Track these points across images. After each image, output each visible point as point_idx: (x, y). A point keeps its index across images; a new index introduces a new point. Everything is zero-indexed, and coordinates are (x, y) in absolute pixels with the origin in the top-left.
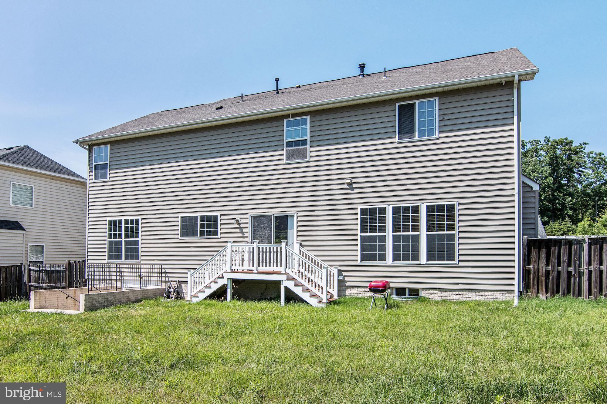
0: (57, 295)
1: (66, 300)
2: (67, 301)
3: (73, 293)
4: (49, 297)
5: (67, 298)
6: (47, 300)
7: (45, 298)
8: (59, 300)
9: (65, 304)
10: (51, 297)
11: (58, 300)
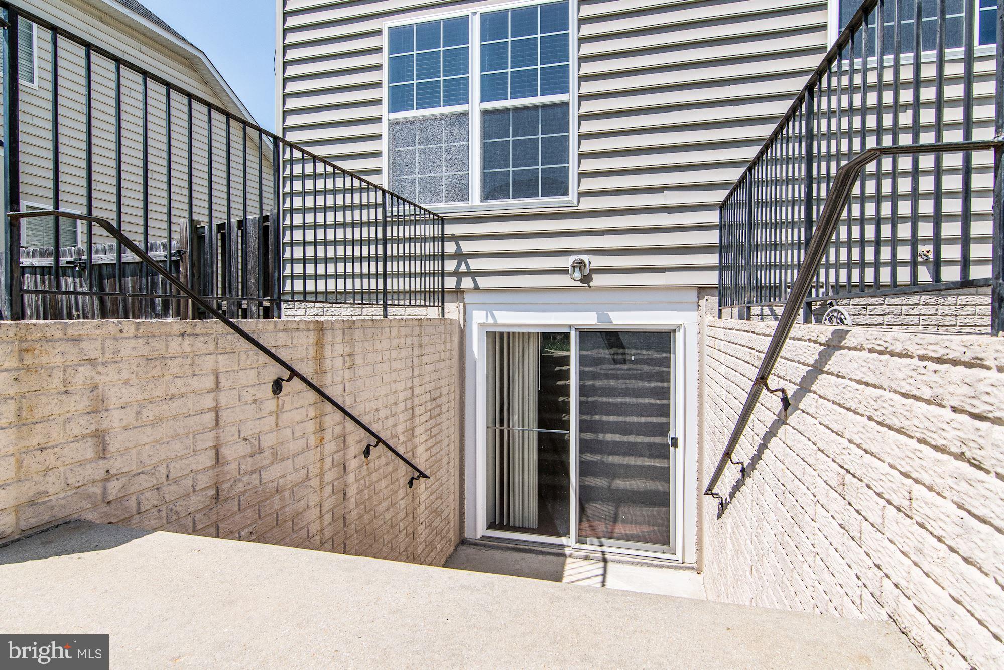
0: (208, 363)
1: (271, 404)
2: (278, 413)
3: (312, 352)
4: (132, 394)
5: (277, 386)
6: (115, 420)
7: (98, 407)
8: (224, 415)
9: (268, 441)
10: (158, 392)
11: (216, 410)
